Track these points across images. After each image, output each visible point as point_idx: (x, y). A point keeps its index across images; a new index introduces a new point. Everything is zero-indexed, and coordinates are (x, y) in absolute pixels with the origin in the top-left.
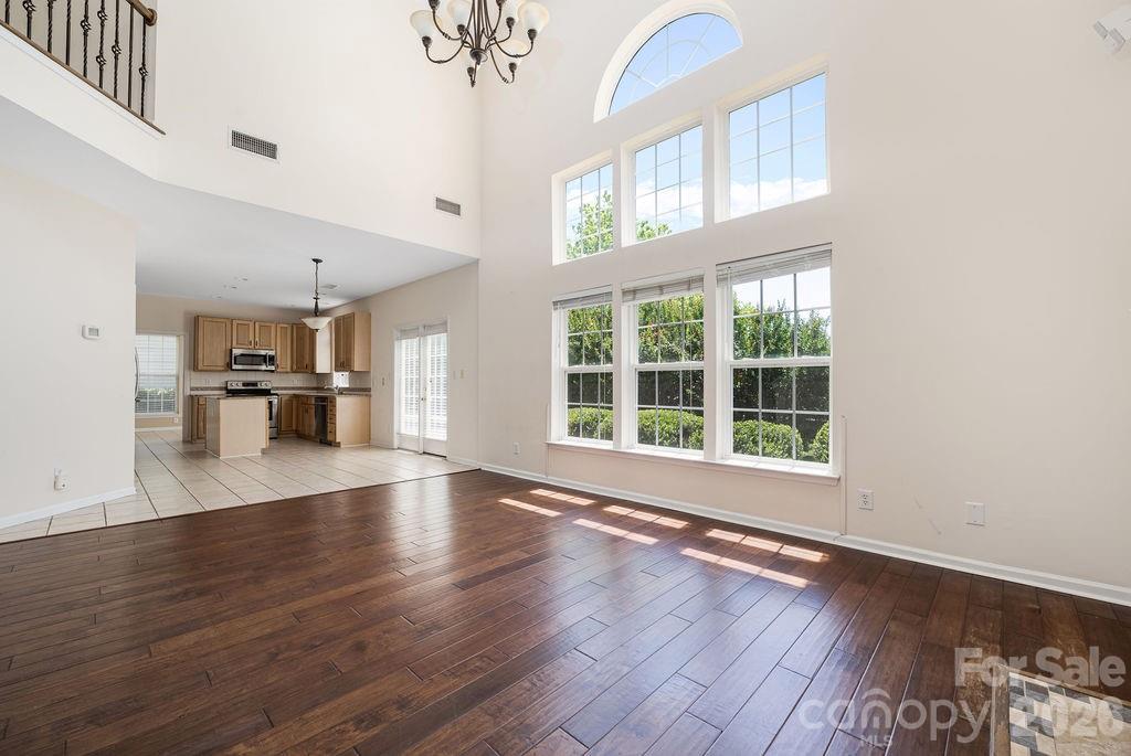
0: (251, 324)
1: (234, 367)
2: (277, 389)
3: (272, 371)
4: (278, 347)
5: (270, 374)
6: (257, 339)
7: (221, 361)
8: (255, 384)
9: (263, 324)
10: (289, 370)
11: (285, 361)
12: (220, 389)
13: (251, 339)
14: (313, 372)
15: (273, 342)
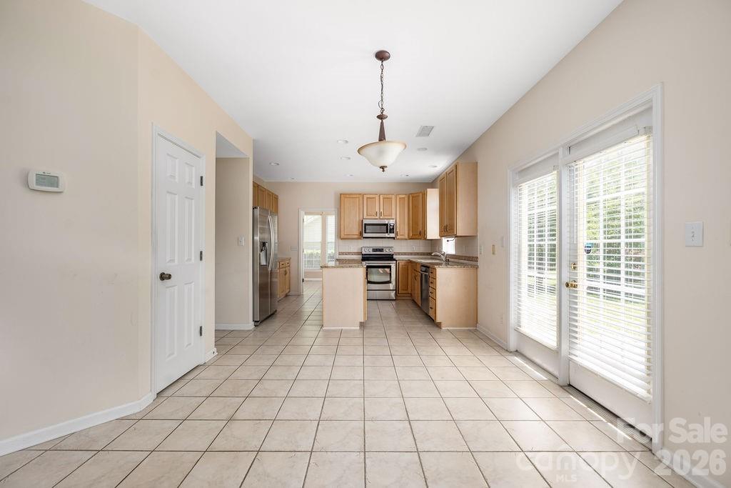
0: (377, 198)
1: (365, 235)
2: (399, 254)
3: (394, 238)
4: (397, 217)
5: (392, 239)
6: (382, 210)
7: (356, 231)
8: (381, 250)
9: (385, 196)
10: (406, 237)
11: (403, 229)
12: (355, 254)
13: (377, 210)
14: (425, 239)
15: (394, 212)
